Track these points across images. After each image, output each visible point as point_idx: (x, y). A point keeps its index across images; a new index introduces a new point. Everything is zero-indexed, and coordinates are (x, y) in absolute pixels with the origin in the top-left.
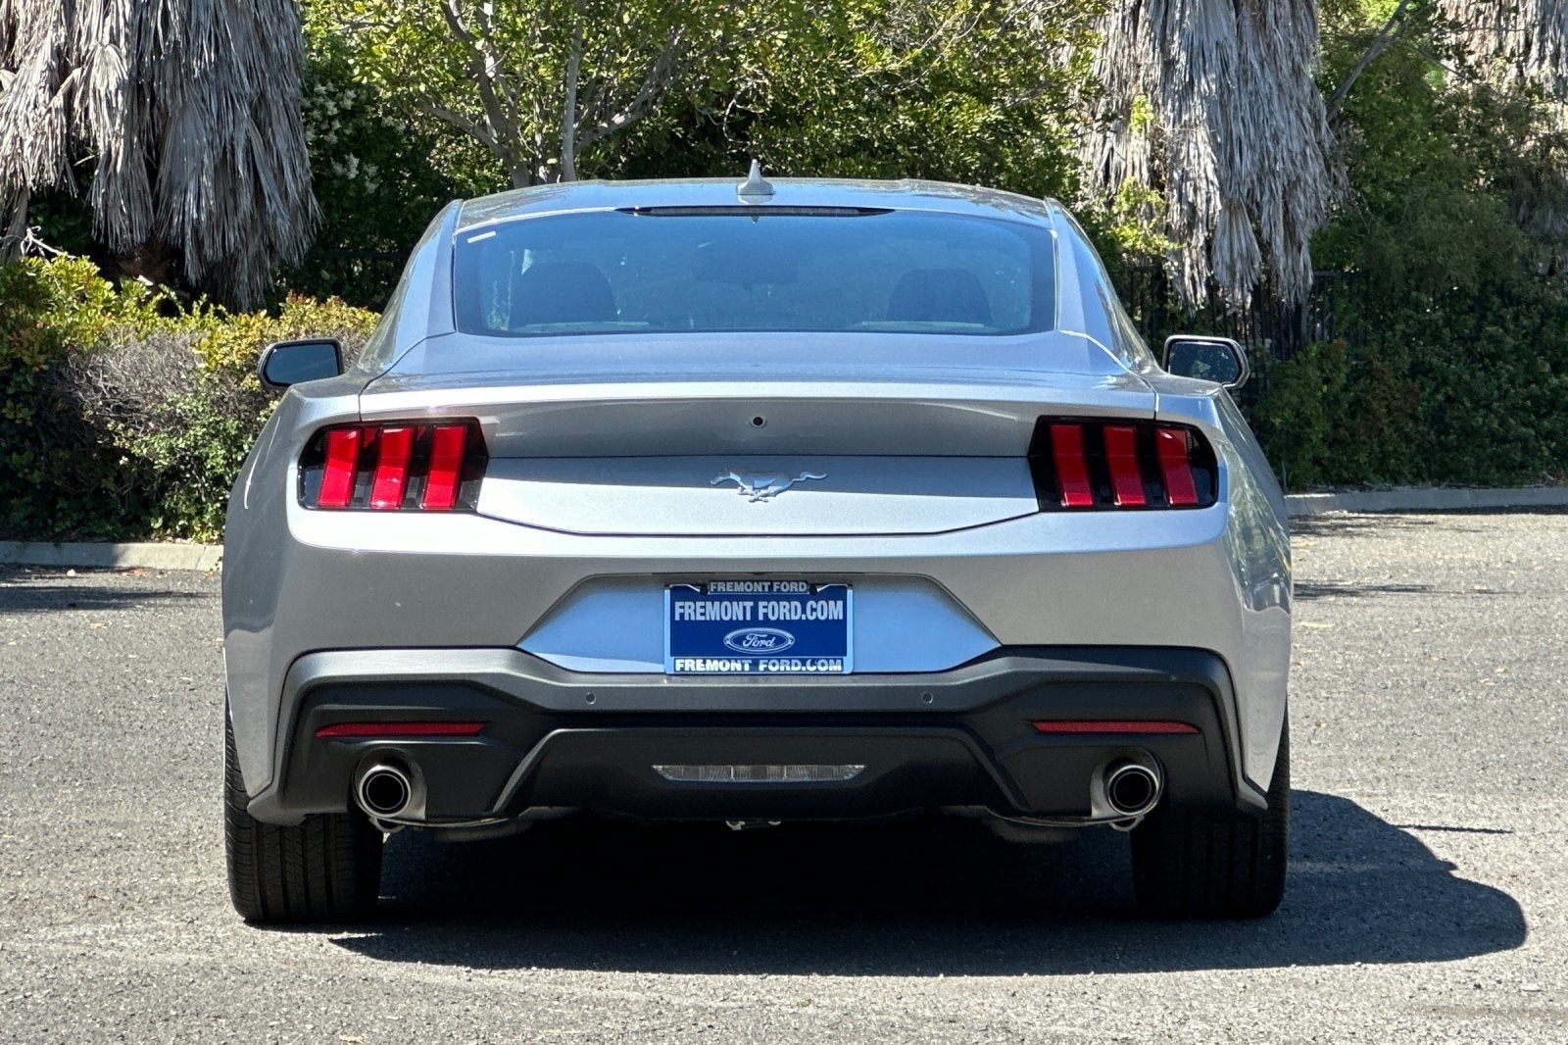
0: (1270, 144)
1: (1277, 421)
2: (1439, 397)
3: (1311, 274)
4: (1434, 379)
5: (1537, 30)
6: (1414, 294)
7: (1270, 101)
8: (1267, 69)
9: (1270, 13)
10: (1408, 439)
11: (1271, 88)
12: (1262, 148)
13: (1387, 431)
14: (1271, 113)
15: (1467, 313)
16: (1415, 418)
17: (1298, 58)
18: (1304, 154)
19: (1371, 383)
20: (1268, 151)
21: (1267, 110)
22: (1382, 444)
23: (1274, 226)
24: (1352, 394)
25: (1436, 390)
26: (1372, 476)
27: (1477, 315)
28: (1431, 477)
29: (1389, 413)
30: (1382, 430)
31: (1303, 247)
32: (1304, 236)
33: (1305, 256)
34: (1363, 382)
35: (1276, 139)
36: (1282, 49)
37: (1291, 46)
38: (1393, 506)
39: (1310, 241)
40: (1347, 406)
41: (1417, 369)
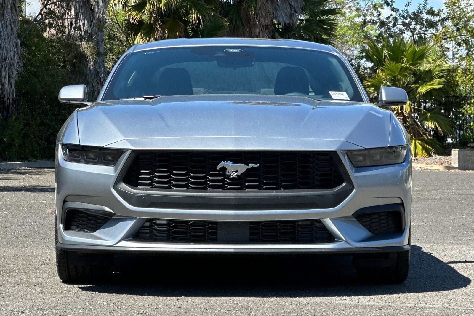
0: (5, 52)
1: (5, 139)
2: (49, 133)
3: (14, 93)
4: (47, 127)
5: (74, 20)
6: (41, 100)
7: (5, 38)
8: (4, 29)
9: (5, 11)
10: (39, 145)
11: (5, 35)
12: (2, 54)
13: (34, 143)
14: (5, 42)
15: (55, 107)
16: (41, 139)
17: (13, 26)
18: (14, 55)
19: (29, 128)
20: (5, 55)
21: (4, 42)
22: (32, 147)
23: (5, 77)
24: (24, 131)
25: (47, 131)
26: (30, 157)
27: (58, 107)
28: (46, 157)
29: (34, 138)
30: (32, 143)
31: (13, 85)
32: (13, 81)
33: (13, 88)
34: (27, 128)
35: (7, 51)
36: (8, 22)
37: (11, 22)
38: (40, 166)
39: (14, 83)
40: (22, 135)
41: (42, 124)
